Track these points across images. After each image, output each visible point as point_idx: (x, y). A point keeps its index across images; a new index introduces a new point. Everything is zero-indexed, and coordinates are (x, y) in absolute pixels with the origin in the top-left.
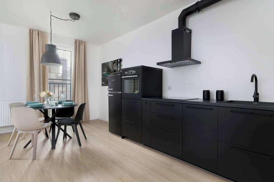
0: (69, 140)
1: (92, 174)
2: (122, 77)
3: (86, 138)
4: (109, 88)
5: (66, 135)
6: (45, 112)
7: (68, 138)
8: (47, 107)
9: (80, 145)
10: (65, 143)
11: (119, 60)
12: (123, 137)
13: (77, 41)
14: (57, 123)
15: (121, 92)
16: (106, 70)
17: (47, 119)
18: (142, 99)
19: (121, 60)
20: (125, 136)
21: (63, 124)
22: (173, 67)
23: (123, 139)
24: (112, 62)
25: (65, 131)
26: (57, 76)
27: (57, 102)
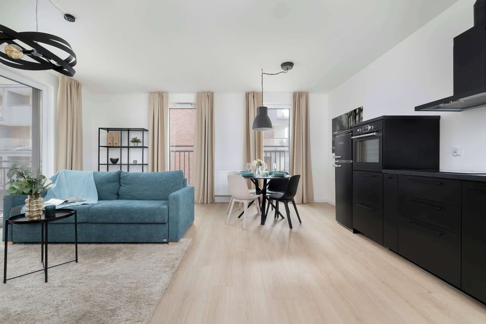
0: (281, 220)
1: (294, 258)
2: (353, 138)
3: (300, 222)
4: (336, 155)
5: (277, 213)
6: (256, 182)
7: (280, 217)
8: (257, 176)
9: (291, 227)
10: (275, 222)
11: (357, 110)
12: (355, 232)
13: (296, 94)
14: (269, 197)
15: (352, 161)
16: (338, 128)
17: (258, 191)
18: (384, 171)
19: (361, 110)
20: (359, 230)
21: (275, 199)
22: (464, 108)
23: (354, 234)
24: (347, 114)
25: (277, 208)
26: (282, 142)
27: (268, 172)
